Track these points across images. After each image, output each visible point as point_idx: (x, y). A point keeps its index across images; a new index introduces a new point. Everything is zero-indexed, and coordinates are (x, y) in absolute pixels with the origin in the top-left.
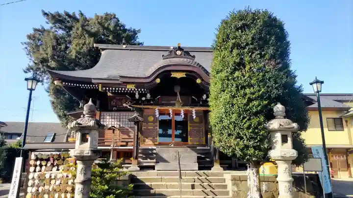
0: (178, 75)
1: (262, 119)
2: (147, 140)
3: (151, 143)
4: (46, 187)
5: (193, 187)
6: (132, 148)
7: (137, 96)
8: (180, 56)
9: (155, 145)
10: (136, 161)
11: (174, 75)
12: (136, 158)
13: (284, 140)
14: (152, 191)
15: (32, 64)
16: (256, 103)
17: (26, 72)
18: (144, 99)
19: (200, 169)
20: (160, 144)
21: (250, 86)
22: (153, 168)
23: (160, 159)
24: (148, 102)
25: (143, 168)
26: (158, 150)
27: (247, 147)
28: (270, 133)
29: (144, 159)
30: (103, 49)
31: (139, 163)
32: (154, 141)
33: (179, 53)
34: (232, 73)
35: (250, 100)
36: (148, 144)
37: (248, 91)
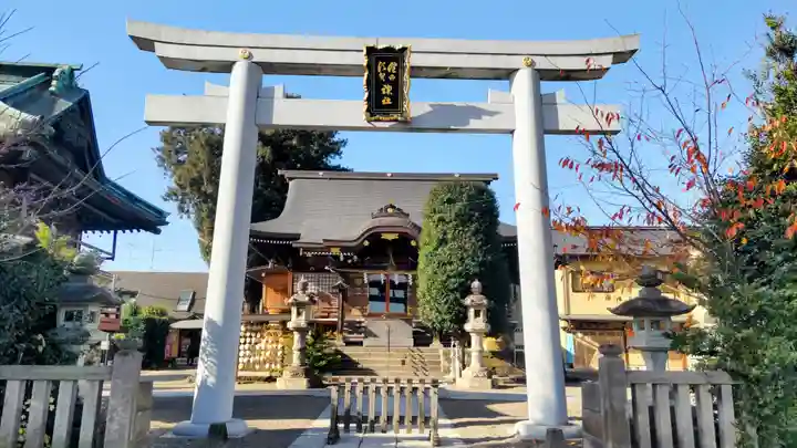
0: (390, 237)
1: (458, 295)
2: (353, 310)
3: (358, 313)
4: (257, 358)
5: (403, 362)
6: (336, 319)
7: (342, 259)
8: (391, 215)
9: (364, 316)
10: (341, 336)
11: (384, 236)
12: (341, 332)
13: (477, 314)
14: (359, 366)
15: (174, 185)
16: (453, 280)
17: (166, 200)
18: (350, 261)
19: (416, 344)
20: (370, 315)
21: (451, 263)
22: (361, 344)
23: (369, 334)
24: (354, 265)
25: (349, 343)
26: (366, 322)
27: (444, 320)
28: (466, 308)
29: (350, 333)
30: (291, 179)
31: (344, 338)
32: (363, 310)
33: (390, 210)
34: (436, 249)
35: (449, 277)
36: (355, 315)
37: (448, 268)
